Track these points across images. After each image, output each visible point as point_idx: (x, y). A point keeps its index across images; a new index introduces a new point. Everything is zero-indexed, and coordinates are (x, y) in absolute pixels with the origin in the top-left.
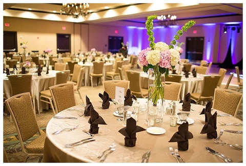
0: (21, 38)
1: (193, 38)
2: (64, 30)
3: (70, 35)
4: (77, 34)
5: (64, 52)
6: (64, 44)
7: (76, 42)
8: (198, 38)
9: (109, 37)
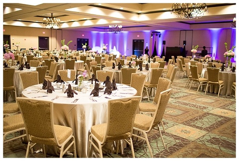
0: (13, 39)
1: (137, 40)
2: (44, 34)
3: (48, 38)
4: (53, 37)
5: (44, 49)
6: (44, 43)
7: (53, 42)
8: (141, 40)
9: (78, 39)
